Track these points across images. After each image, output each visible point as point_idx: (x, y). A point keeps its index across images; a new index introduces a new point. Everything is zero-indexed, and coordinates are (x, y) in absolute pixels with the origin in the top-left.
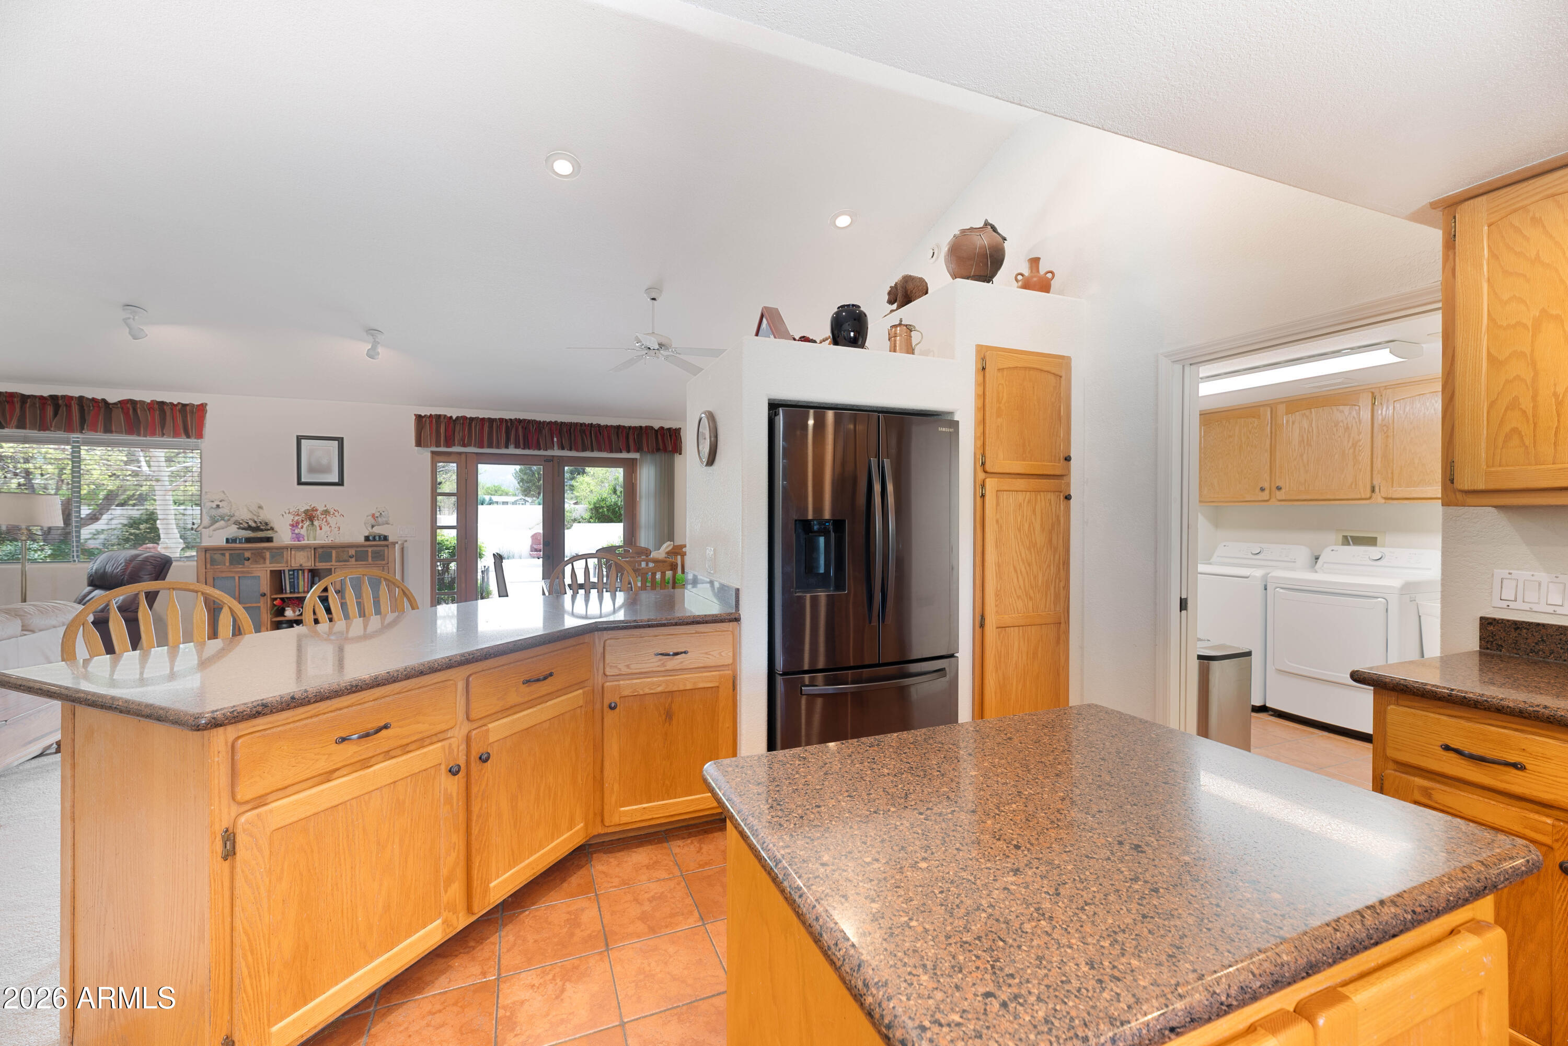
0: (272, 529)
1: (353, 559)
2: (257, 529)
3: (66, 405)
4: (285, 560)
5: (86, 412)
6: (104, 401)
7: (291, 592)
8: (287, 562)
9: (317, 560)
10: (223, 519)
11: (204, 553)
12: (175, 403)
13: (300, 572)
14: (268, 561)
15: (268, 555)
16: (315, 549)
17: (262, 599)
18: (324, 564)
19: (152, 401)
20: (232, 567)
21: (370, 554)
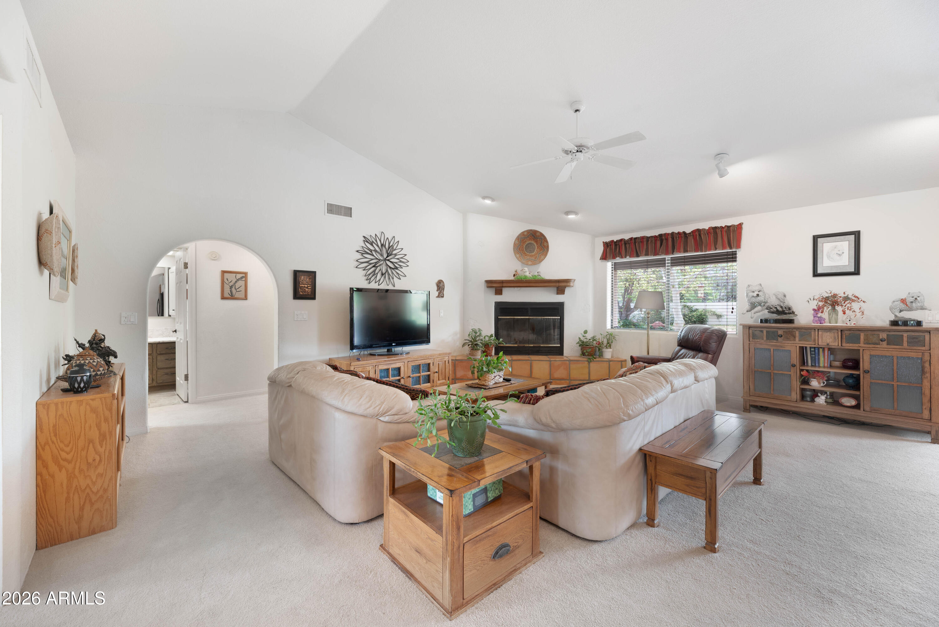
0: (793, 313)
1: (885, 343)
2: (783, 313)
3: (666, 239)
4: (813, 338)
5: (675, 241)
6: (684, 233)
7: (812, 366)
8: (815, 340)
9: (844, 340)
10: (760, 305)
11: (748, 329)
12: (723, 226)
13: (821, 350)
14: (797, 339)
15: (797, 334)
16: (841, 330)
17: (793, 369)
18: (851, 345)
19: (709, 228)
20: (768, 341)
21: (905, 339)
